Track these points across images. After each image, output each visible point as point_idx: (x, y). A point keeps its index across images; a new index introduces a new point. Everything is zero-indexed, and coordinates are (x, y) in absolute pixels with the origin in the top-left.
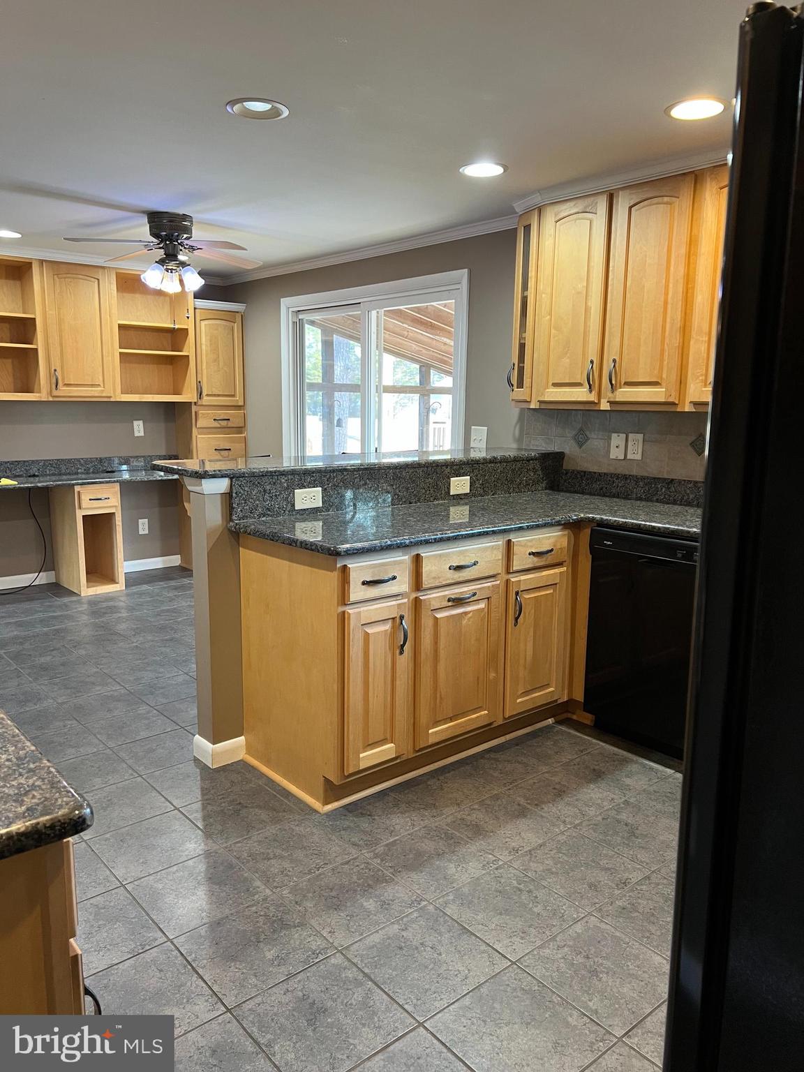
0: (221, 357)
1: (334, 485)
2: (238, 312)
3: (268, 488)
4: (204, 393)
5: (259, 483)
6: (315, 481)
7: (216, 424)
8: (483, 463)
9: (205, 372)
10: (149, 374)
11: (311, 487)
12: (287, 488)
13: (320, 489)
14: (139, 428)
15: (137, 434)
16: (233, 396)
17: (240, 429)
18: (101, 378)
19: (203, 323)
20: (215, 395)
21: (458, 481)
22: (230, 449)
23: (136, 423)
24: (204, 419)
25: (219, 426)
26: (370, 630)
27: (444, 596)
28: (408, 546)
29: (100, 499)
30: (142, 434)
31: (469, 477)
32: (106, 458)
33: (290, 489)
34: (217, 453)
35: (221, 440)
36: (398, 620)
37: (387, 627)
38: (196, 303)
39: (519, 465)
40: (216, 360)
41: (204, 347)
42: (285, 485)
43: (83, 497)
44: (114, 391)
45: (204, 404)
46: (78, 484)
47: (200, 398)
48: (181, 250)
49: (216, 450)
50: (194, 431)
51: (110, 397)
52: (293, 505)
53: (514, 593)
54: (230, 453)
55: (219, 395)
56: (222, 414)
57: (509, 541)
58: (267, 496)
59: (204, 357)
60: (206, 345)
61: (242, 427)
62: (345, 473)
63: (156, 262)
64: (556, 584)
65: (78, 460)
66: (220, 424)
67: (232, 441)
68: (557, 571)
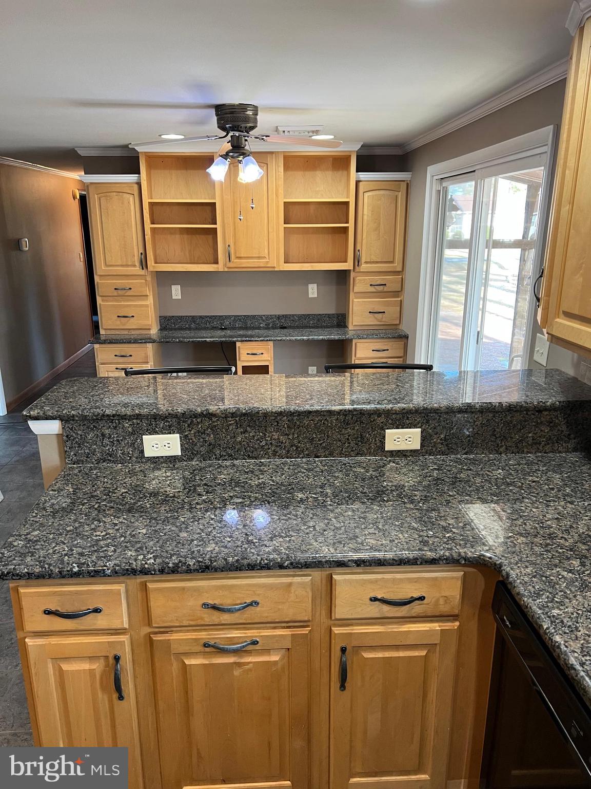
0: (382, 226)
1: (199, 432)
2: (404, 181)
3: (107, 432)
4: (363, 260)
5: (94, 426)
6: (170, 427)
7: (372, 289)
8: (447, 413)
9: (364, 242)
11: (165, 433)
12: (133, 433)
13: (178, 435)
14: (313, 290)
15: (311, 296)
16: (392, 262)
17: (397, 293)
18: (266, 251)
19: (366, 195)
20: (373, 262)
21: (397, 434)
22: (384, 312)
23: (310, 286)
24: (359, 284)
25: (375, 290)
27: (196, 640)
29: (256, 354)
30: (316, 296)
31: (419, 430)
32: (283, 316)
33: (138, 433)
34: (371, 315)
35: (376, 303)
36: (111, 661)
37: (97, 666)
38: (361, 176)
40: (377, 229)
41: (365, 217)
42: (130, 429)
43: (242, 351)
44: (278, 262)
45: (361, 270)
46: (237, 341)
47: (358, 265)
48: (246, 140)
49: (370, 312)
50: (352, 295)
51: (274, 267)
52: (142, 452)
53: (338, 649)
54: (384, 315)
55: (377, 262)
56: (378, 279)
57: (331, 577)
58: (106, 441)
59: (365, 227)
60: (368, 216)
61: (399, 292)
62: (214, 419)
63: (221, 156)
64: (436, 644)
65: (261, 316)
66: (376, 289)
67: (388, 304)
68: (436, 626)
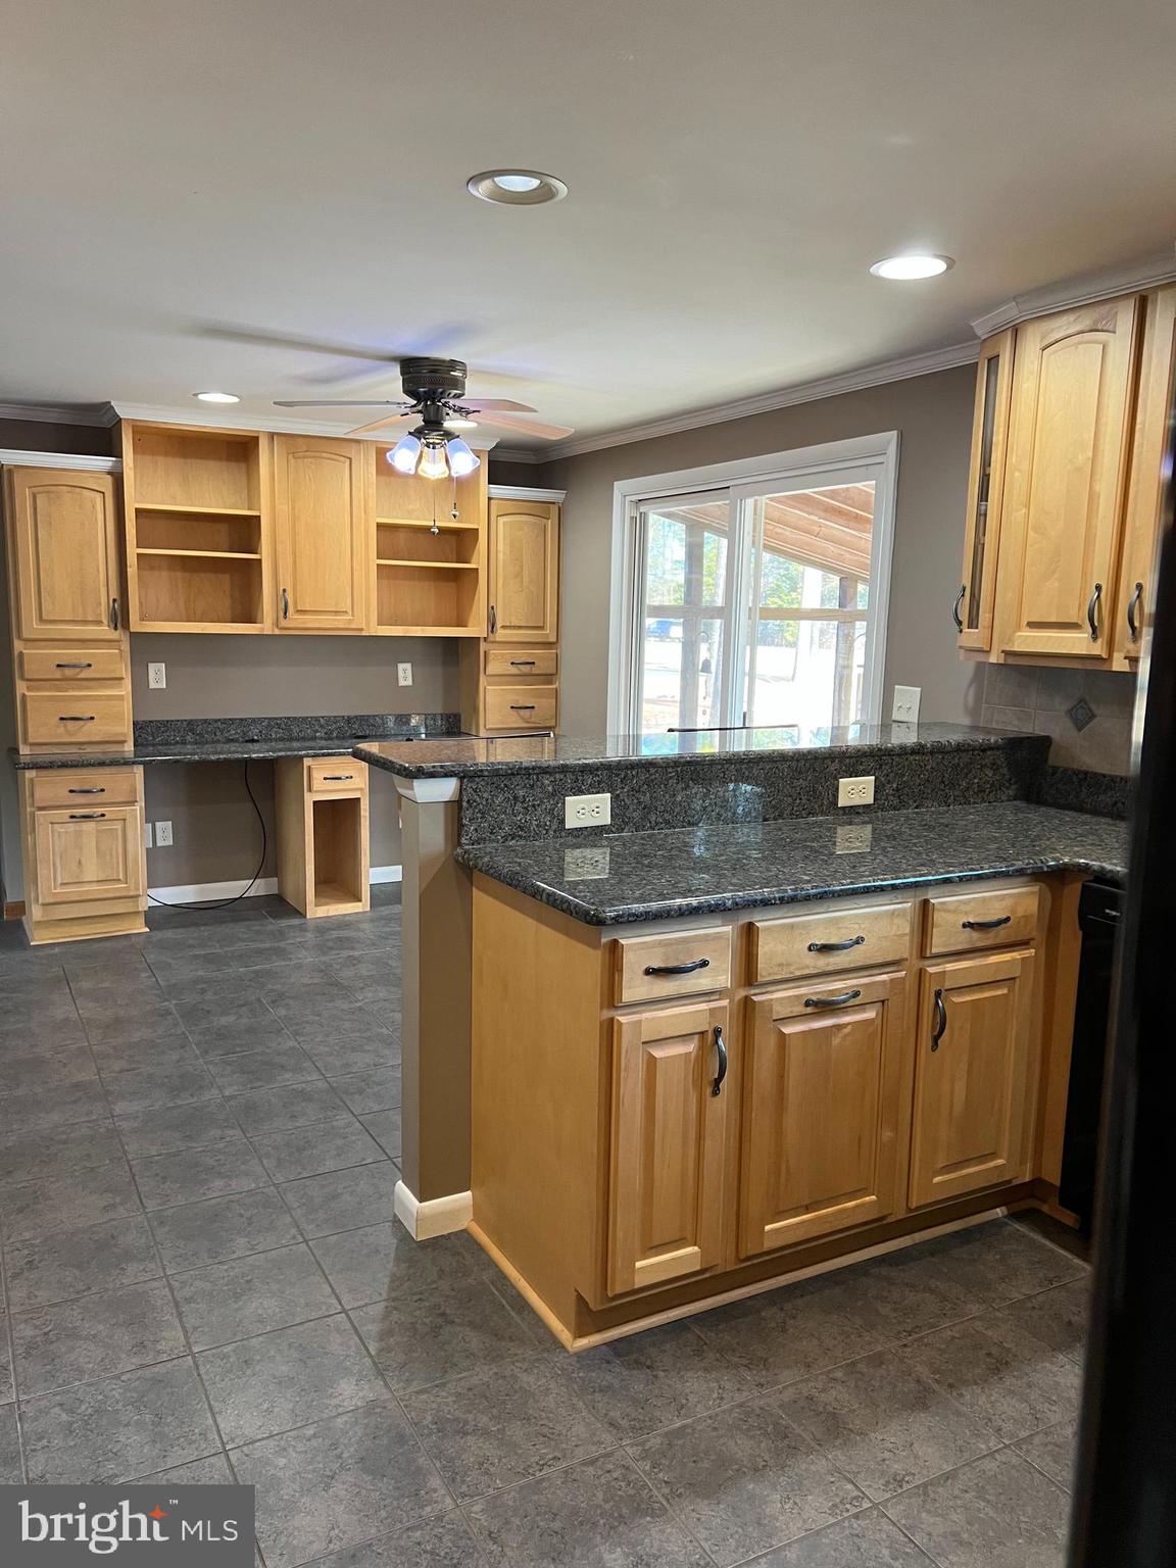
0: (525, 572)
1: (633, 789)
2: (554, 503)
3: (521, 793)
4: (499, 624)
5: (506, 786)
6: (599, 782)
7: (514, 670)
8: (899, 755)
9: (500, 592)
10: (421, 596)
11: (593, 793)
12: (553, 795)
13: (608, 795)
14: (405, 674)
15: (402, 683)
16: (542, 628)
17: (549, 678)
18: (349, 601)
19: (502, 520)
20: (515, 627)
21: (853, 783)
22: (533, 707)
23: (401, 666)
24: (496, 663)
25: (519, 672)
26: (658, 1053)
27: (798, 997)
28: (730, 910)
29: (339, 778)
30: (409, 682)
31: (873, 777)
32: (356, 717)
33: (559, 795)
34: (513, 712)
35: (518, 693)
36: (710, 1037)
37: (690, 1047)
38: (493, 491)
39: (966, 758)
40: (519, 575)
41: (501, 556)
42: (550, 789)
43: (315, 774)
44: (368, 623)
45: (498, 639)
46: (307, 756)
47: (492, 632)
48: (448, 414)
49: (512, 707)
50: (483, 680)
51: (362, 630)
52: (563, 821)
53: (933, 995)
54: (534, 712)
55: (520, 627)
56: (523, 654)
57: (926, 902)
58: (518, 806)
59: (500, 570)
60: (504, 553)
61: (552, 675)
62: (652, 770)
63: (410, 433)
64: (1014, 978)
65: (317, 719)
66: (519, 669)
67: (538, 694)
68: (1016, 955)
